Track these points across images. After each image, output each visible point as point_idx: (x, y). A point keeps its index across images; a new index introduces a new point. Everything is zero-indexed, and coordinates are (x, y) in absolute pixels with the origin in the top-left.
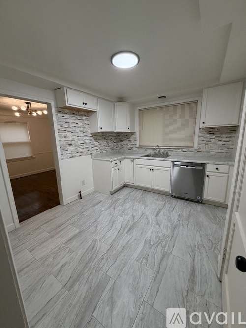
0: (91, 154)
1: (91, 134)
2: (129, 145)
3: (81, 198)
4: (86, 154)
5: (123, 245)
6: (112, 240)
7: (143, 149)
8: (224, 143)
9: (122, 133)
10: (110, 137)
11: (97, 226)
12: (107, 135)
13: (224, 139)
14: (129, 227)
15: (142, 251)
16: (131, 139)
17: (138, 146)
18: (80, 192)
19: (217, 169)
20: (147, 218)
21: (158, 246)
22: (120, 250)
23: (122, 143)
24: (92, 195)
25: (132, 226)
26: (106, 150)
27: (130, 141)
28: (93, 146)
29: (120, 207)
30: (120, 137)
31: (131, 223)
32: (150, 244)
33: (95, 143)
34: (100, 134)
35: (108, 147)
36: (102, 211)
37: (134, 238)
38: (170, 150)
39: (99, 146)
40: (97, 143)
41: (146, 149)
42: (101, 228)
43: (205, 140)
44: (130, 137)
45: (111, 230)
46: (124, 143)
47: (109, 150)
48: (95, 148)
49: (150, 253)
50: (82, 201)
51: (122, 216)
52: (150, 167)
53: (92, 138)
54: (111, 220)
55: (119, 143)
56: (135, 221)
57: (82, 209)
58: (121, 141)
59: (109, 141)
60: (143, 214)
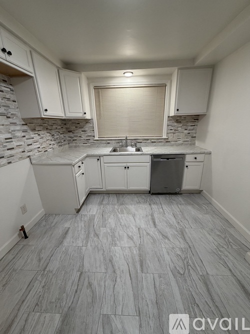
0: (29, 156)
1: (24, 119)
2: (84, 137)
3: (26, 237)
4: (21, 158)
5: (153, 298)
6: (132, 299)
7: (105, 142)
8: (189, 132)
9: (70, 120)
10: (54, 127)
11: (90, 285)
12: (50, 123)
13: (190, 128)
14: (137, 258)
15: (181, 294)
16: (86, 129)
17: (96, 138)
18: (23, 229)
19: (196, 158)
20: (148, 234)
21: (189, 272)
22: (156, 311)
23: (71, 134)
24: (44, 223)
25: (140, 255)
26: (51, 146)
27: (85, 131)
28: (30, 141)
29: (103, 230)
30: (68, 126)
31: (136, 252)
32: (179, 273)
33: (32, 136)
34: (40, 121)
35: (53, 142)
36: (80, 248)
37: (156, 276)
38: (138, 141)
39: (41, 141)
40: (36, 137)
41: (108, 141)
42: (100, 285)
43: (173, 128)
44: (84, 126)
45: (118, 280)
46: (75, 134)
47: (55, 146)
48: (35, 146)
49: (191, 289)
50: (31, 241)
51: (116, 245)
52: (125, 165)
53: (25, 127)
54: (104, 259)
55: (67, 135)
56: (138, 245)
57: (40, 260)
58: (70, 132)
59: (53, 132)
60: (139, 229)
